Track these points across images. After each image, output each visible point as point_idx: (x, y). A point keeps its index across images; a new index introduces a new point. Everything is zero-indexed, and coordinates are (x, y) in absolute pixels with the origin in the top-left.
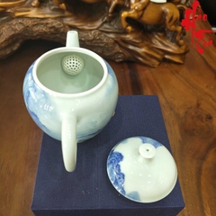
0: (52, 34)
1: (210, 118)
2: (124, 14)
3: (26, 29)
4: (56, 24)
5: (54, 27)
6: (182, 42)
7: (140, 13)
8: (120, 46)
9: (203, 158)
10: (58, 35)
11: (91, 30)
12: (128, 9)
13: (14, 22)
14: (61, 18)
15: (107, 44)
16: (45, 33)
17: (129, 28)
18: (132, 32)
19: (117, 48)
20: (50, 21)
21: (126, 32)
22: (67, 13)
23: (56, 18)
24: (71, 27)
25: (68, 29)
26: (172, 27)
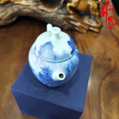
0: (32, 13)
1: (110, 60)
2: (68, 5)
3: (20, 10)
4: (35, 8)
5: (33, 10)
6: (98, 21)
7: (77, 5)
8: (67, 21)
9: (103, 79)
10: (35, 14)
11: (52, 13)
12: (71, 2)
13: (14, 6)
14: (37, 6)
15: (60, 20)
16: (29, 13)
17: (71, 12)
18: (72, 15)
19: (65, 22)
20: (31, 7)
21: (69, 14)
22: (40, 3)
23: (34, 6)
24: (42, 10)
25: (40, 12)
26: (94, 13)
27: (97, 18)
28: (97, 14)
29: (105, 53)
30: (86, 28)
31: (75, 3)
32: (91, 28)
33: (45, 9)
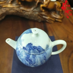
0: (16, 13)
2: (42, 6)
3: (7, 11)
4: (17, 9)
5: (16, 11)
6: (62, 15)
8: (40, 16)
10: (18, 13)
11: (29, 11)
12: (43, 4)
13: (2, 9)
14: (19, 7)
15: (35, 16)
16: (14, 13)
17: (43, 10)
18: (44, 12)
19: (39, 17)
20: (15, 8)
21: (42, 12)
22: (21, 5)
23: (17, 7)
24: (23, 10)
25: (22, 11)
26: (59, 10)
27: (60, 13)
28: (61, 10)
29: (68, 37)
30: (53, 20)
31: (46, 4)
32: (57, 20)
33: (25, 9)
